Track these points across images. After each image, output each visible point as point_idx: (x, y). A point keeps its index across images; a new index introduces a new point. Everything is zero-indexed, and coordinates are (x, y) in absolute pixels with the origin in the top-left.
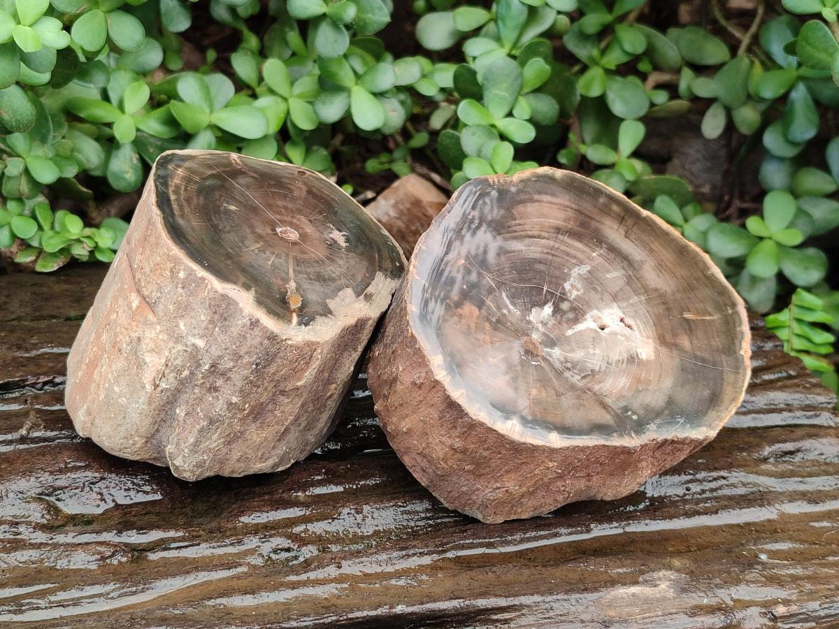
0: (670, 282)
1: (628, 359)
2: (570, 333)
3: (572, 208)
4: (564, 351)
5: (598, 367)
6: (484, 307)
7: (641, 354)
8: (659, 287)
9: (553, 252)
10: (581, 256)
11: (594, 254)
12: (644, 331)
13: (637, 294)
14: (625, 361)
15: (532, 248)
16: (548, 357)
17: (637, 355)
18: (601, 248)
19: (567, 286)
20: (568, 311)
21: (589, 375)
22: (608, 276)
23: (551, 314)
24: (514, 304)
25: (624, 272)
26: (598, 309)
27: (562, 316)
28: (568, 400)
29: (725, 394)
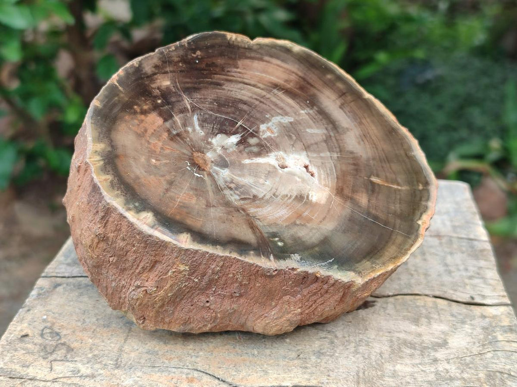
0: (369, 150)
1: (296, 196)
2: (247, 161)
3: (297, 74)
4: (233, 174)
5: (262, 195)
6: (170, 121)
7: (312, 196)
8: (355, 152)
9: (262, 100)
10: (288, 109)
11: (302, 112)
12: (325, 180)
13: (331, 150)
14: (293, 197)
15: (242, 92)
16: (214, 174)
17: (308, 197)
18: (312, 109)
19: (263, 127)
20: (254, 146)
21: (250, 199)
22: (308, 130)
23: (235, 143)
24: (202, 126)
25: (325, 132)
26: (285, 151)
27: (245, 147)
28: (216, 212)
29: (387, 251)
